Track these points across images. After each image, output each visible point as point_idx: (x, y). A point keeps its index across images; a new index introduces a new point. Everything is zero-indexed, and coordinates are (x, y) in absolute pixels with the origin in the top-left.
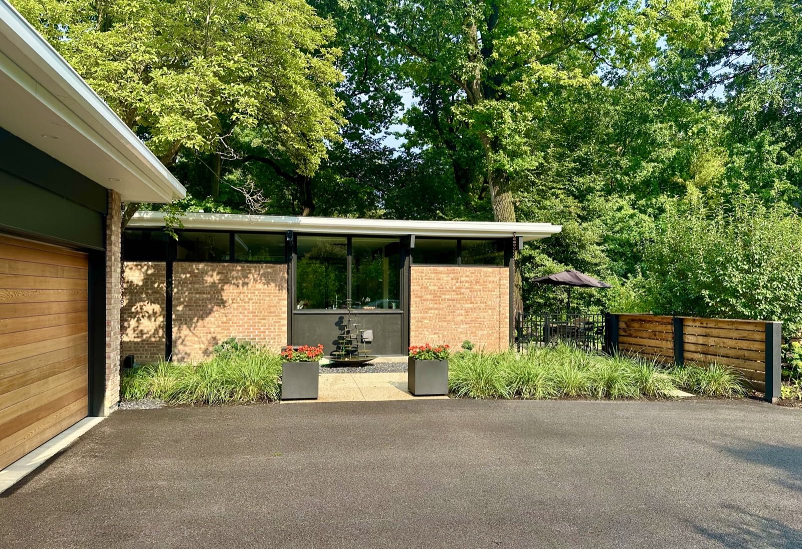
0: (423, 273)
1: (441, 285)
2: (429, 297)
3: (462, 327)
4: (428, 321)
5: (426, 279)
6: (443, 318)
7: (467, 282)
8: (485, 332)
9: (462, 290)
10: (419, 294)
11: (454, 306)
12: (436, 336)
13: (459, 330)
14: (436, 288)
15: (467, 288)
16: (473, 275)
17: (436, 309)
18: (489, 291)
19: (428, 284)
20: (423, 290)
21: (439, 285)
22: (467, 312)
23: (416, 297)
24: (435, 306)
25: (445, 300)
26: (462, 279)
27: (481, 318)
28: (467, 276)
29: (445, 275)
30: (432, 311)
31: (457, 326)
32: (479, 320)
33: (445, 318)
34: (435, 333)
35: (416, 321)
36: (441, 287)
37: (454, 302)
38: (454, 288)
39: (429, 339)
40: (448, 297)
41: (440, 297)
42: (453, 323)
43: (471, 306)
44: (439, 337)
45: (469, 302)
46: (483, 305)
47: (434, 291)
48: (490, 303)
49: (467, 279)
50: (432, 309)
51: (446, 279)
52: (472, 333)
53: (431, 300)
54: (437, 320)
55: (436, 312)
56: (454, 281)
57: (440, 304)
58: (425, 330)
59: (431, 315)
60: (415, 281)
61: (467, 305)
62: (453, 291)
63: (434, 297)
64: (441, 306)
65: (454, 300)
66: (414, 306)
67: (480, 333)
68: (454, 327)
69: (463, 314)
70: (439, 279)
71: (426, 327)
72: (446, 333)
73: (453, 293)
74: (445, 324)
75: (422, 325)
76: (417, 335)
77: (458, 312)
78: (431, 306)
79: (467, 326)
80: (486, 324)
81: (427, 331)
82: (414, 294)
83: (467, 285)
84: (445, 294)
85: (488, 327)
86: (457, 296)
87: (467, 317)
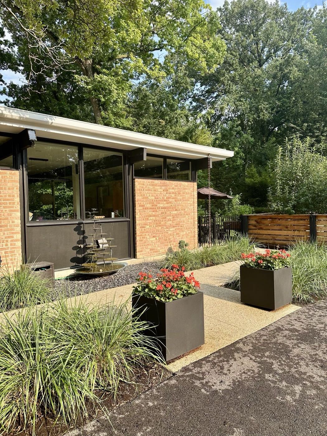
0: (144, 184)
1: (157, 195)
2: (149, 206)
3: (171, 229)
4: (148, 227)
5: (146, 190)
6: (158, 224)
7: (173, 193)
8: (185, 233)
9: (170, 200)
10: (142, 203)
11: (165, 213)
12: (154, 239)
13: (169, 232)
14: (153, 198)
15: (173, 198)
16: (176, 187)
17: (154, 216)
18: (186, 200)
19: (148, 195)
20: (145, 200)
21: (155, 195)
22: (174, 217)
23: (140, 206)
24: (153, 213)
25: (159, 208)
26: (171, 190)
27: (182, 222)
28: (173, 189)
29: (159, 187)
30: (151, 218)
31: (168, 229)
32: (181, 223)
33: (160, 223)
34: (154, 237)
35: (140, 227)
36: (157, 197)
37: (166, 210)
38: (165, 198)
39: (150, 242)
40: (161, 205)
41: (156, 205)
42: (165, 228)
43: (176, 212)
44: (156, 239)
45: (174, 209)
46: (183, 212)
47: (152, 201)
48: (187, 210)
49: (173, 191)
50: (151, 216)
51: (160, 190)
52: (177, 234)
53: (150, 208)
54: (155, 225)
55: (154, 218)
56: (165, 192)
57: (156, 211)
58: (147, 234)
59: (151, 221)
60: (138, 192)
61: (173, 212)
62: (165, 201)
63: (152, 206)
64: (157, 213)
65: (165, 208)
66: (139, 214)
67: (182, 233)
68: (166, 230)
69: (171, 220)
70: (155, 191)
71: (148, 232)
72: (161, 236)
73: (165, 202)
74: (160, 228)
75: (144, 230)
76: (141, 239)
77: (168, 218)
78: (150, 213)
79: (174, 229)
80: (185, 226)
81: (148, 235)
82: (138, 203)
83: (173, 195)
84: (159, 203)
85: (186, 229)
86: (167, 205)
87: (174, 221)
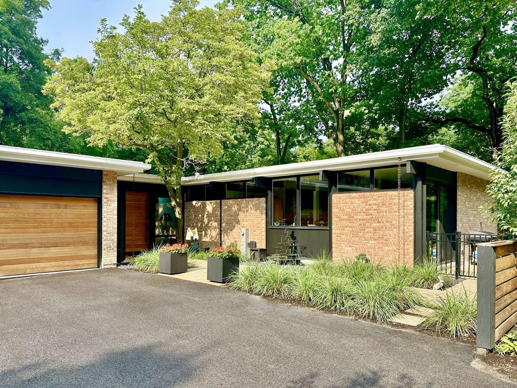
0: (340, 198)
1: (354, 208)
2: (345, 217)
3: (371, 242)
4: (344, 236)
5: (343, 203)
6: (355, 235)
7: (375, 204)
8: (391, 248)
9: (370, 212)
10: (338, 215)
11: (364, 225)
12: (350, 248)
13: (369, 245)
14: (350, 210)
15: (374, 210)
16: (380, 198)
17: (350, 227)
18: (394, 212)
19: (344, 208)
20: (341, 212)
21: (352, 207)
22: (375, 230)
23: (336, 217)
24: (350, 224)
25: (357, 220)
26: (371, 202)
27: (387, 235)
28: (374, 200)
29: (357, 200)
30: (348, 229)
31: (367, 242)
32: (385, 237)
33: (357, 234)
34: (350, 246)
35: (336, 236)
36: (354, 209)
37: (364, 222)
38: (364, 210)
39: (346, 251)
40: (359, 217)
41: (353, 217)
42: (363, 239)
43: (378, 224)
44: (353, 249)
45: (376, 222)
46: (388, 225)
47: (349, 213)
48: (395, 222)
49: (375, 202)
50: (347, 227)
51: (357, 202)
52: (379, 248)
53: (347, 220)
54: (351, 236)
55: (351, 229)
56: (364, 204)
57: (353, 223)
58: (343, 243)
59: (347, 232)
60: (335, 205)
61: (374, 224)
62: (364, 212)
63: (349, 217)
64: (354, 224)
65: (364, 220)
66: (335, 224)
67: (386, 248)
68: (364, 242)
69: (372, 232)
70: (353, 203)
71: (343, 241)
72: (358, 247)
73: (363, 214)
74: (357, 239)
75: (340, 239)
76: (337, 246)
77: (368, 229)
78: (347, 224)
79: (375, 242)
80: (391, 241)
81: (344, 244)
82: (335, 215)
83: (374, 207)
84: (357, 215)
85: (394, 244)
86: (366, 217)
87: (375, 234)
